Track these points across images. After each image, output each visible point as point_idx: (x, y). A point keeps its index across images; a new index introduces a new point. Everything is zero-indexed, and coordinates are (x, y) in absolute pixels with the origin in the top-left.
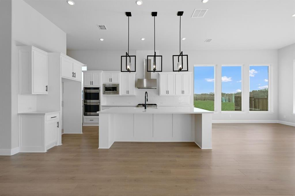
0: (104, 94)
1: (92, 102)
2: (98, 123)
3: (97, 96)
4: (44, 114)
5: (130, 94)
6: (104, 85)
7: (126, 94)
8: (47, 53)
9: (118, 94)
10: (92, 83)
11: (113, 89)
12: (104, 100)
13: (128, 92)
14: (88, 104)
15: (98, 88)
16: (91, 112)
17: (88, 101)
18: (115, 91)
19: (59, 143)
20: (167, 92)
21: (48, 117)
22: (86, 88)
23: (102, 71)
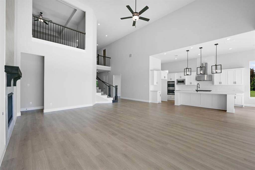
0: (177, 84)
1: (171, 88)
2: (174, 99)
3: (173, 86)
4: (157, 91)
5: (192, 84)
6: (177, 80)
7: (189, 84)
8: (157, 71)
9: (185, 84)
10: (171, 79)
11: (182, 82)
12: (177, 87)
13: (191, 83)
14: (169, 89)
15: (174, 82)
16: (170, 93)
17: (169, 88)
18: (183, 83)
19: (161, 102)
20: (220, 83)
21: (158, 92)
22: (168, 82)
23: (176, 73)
